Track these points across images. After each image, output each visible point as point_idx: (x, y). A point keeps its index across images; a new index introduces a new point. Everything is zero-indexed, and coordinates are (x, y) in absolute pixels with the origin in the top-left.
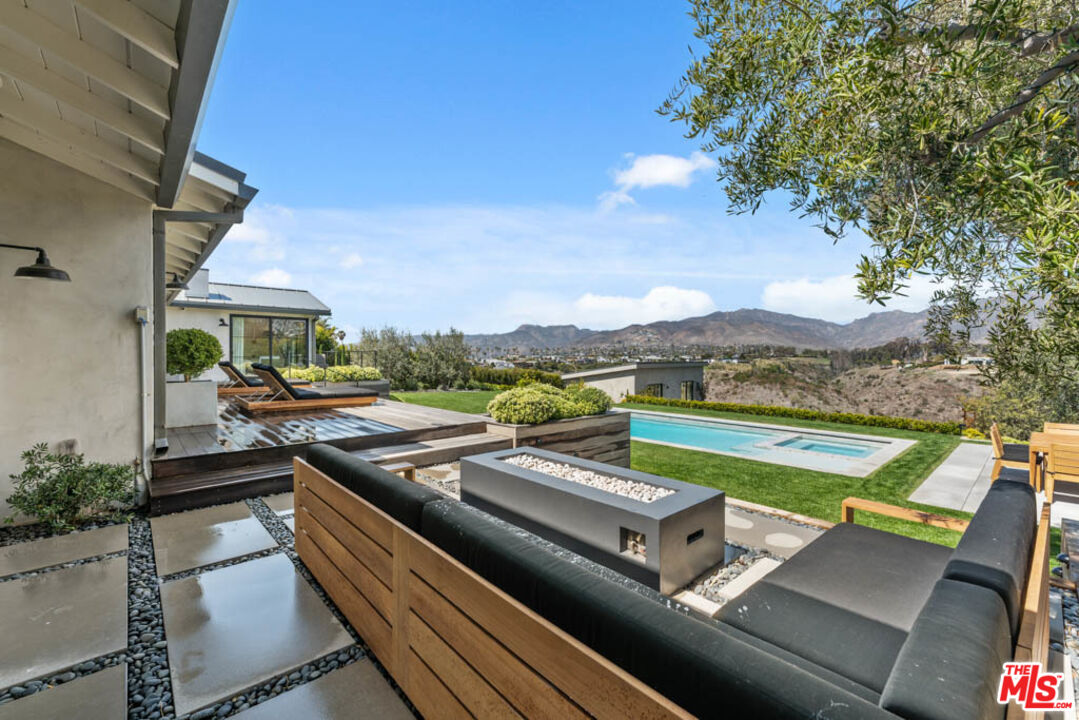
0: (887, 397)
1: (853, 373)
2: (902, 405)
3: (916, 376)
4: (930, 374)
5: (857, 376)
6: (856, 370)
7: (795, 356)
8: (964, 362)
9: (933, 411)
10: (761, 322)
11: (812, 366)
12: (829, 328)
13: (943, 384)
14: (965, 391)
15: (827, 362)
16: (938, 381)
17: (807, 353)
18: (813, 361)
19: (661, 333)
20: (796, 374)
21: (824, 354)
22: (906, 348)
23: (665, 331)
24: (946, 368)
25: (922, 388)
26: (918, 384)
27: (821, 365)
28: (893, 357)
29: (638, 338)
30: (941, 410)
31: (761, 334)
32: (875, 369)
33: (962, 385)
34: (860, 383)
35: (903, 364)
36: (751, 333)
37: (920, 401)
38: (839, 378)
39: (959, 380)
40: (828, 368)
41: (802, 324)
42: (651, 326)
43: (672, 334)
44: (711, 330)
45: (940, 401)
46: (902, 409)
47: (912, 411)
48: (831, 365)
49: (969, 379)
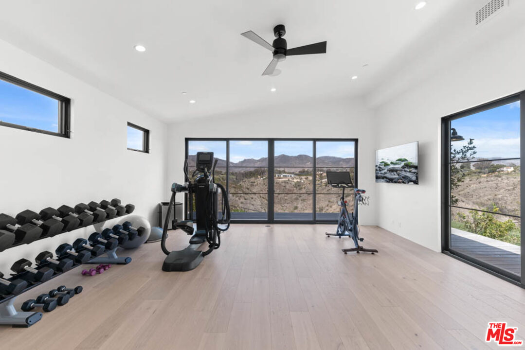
1: (245, 181)
5: (247, 182)
6: (246, 179)
7: (222, 174)
13: (278, 185)
14: (285, 186)
16: (276, 183)
21: (232, 174)
24: (277, 178)
27: (232, 178)
28: (258, 175)
32: (252, 179)
33: (283, 184)
34: (248, 185)
35: (263, 177)
38: (240, 183)
39: (282, 182)
40: (235, 179)
41: (221, 162)
45: (278, 191)
48: (236, 178)
49: (285, 182)
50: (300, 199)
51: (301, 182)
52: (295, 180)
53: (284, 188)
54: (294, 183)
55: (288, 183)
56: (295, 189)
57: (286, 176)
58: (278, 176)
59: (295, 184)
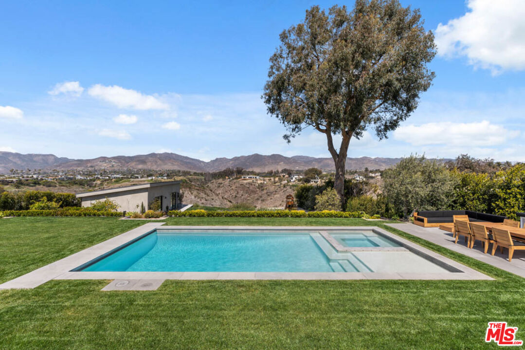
0: (227, 192)
1: (213, 182)
2: (231, 194)
3: (235, 183)
4: (238, 182)
6: (214, 180)
8: (247, 178)
9: (240, 196)
10: (174, 159)
11: (198, 179)
12: (202, 164)
13: (242, 186)
14: (248, 188)
15: (203, 178)
16: (241, 185)
17: (195, 174)
18: (197, 177)
19: (120, 162)
20: (193, 183)
21: (202, 174)
22: (229, 172)
23: (123, 162)
24: (243, 180)
25: (236, 187)
26: (235, 186)
27: (201, 179)
28: (226, 176)
29: (106, 165)
30: (242, 195)
31: (175, 165)
32: (220, 180)
33: (247, 186)
34: (216, 186)
35: (229, 178)
36: (170, 164)
37: (236, 192)
38: (209, 184)
39: (246, 184)
40: (203, 180)
41: (191, 161)
42: (114, 158)
43: (128, 163)
44: (150, 162)
45: (242, 192)
46: (231, 196)
47: (234, 196)
48: (205, 179)
49: (249, 183)
50: (261, 199)
51: (264, 183)
52: (259, 182)
53: (248, 189)
54: (257, 185)
55: (251, 184)
56: (258, 190)
57: (251, 177)
58: (244, 178)
59: (259, 185)
